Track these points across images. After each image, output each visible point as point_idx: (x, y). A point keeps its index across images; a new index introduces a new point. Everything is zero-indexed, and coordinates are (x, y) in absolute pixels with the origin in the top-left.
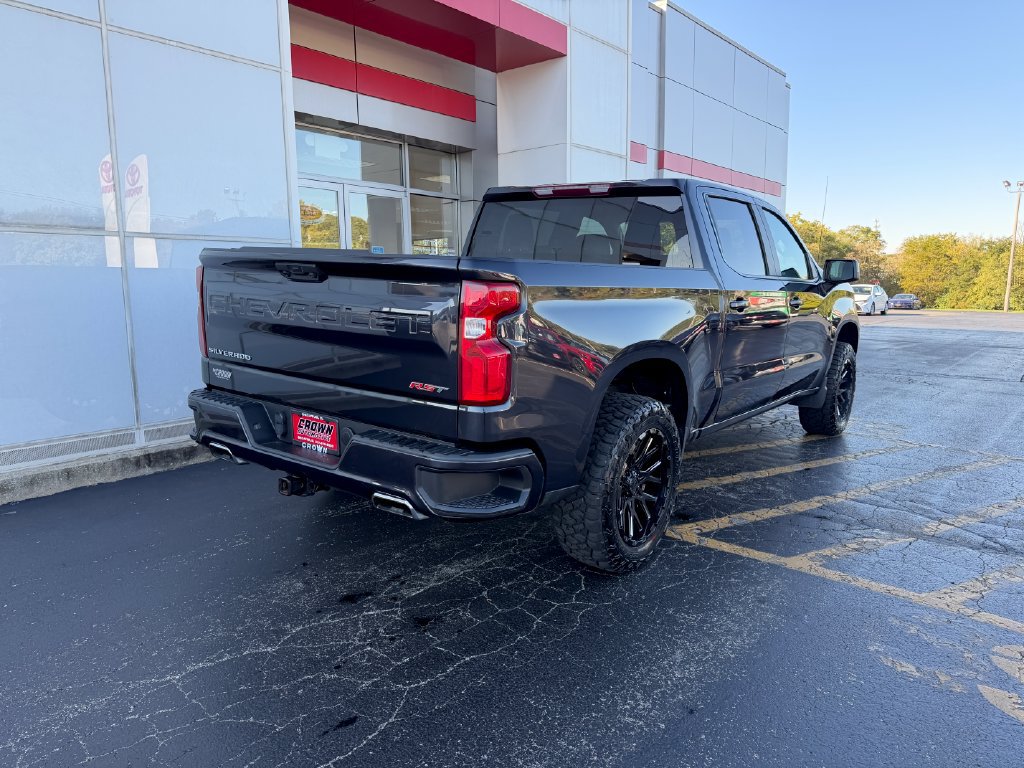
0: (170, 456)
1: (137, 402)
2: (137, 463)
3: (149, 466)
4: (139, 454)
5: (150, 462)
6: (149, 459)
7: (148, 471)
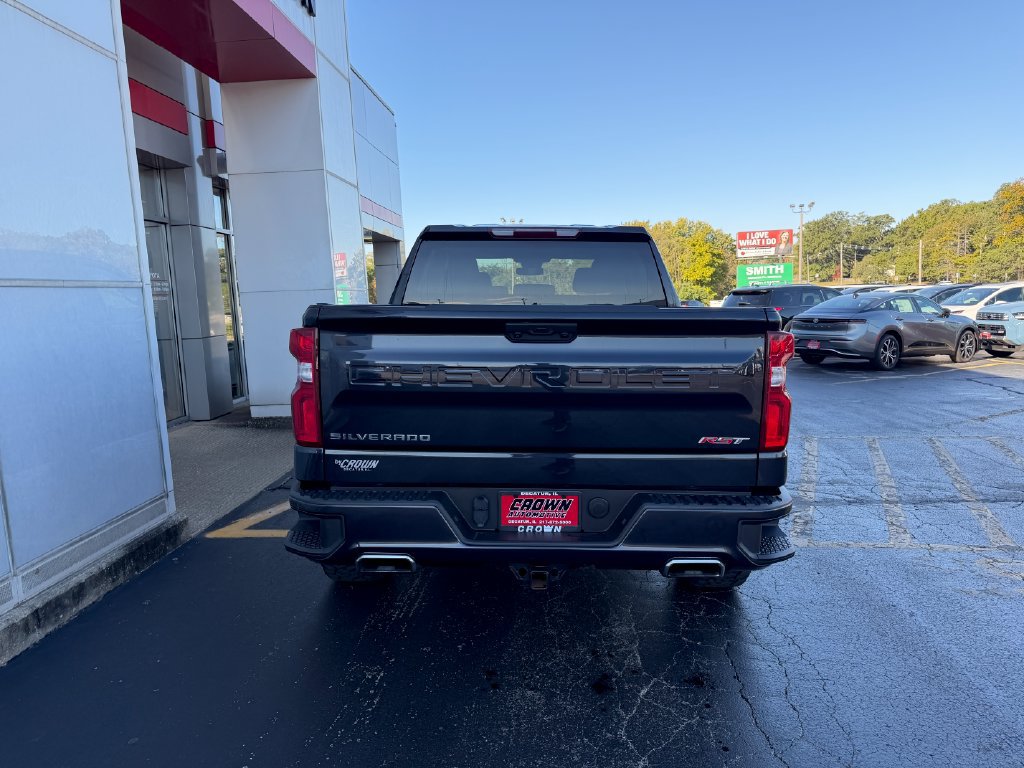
0: (60, 605)
1: (10, 537)
2: (25, 627)
3: (39, 627)
4: (25, 613)
5: (39, 620)
6: (39, 616)
7: (37, 636)
